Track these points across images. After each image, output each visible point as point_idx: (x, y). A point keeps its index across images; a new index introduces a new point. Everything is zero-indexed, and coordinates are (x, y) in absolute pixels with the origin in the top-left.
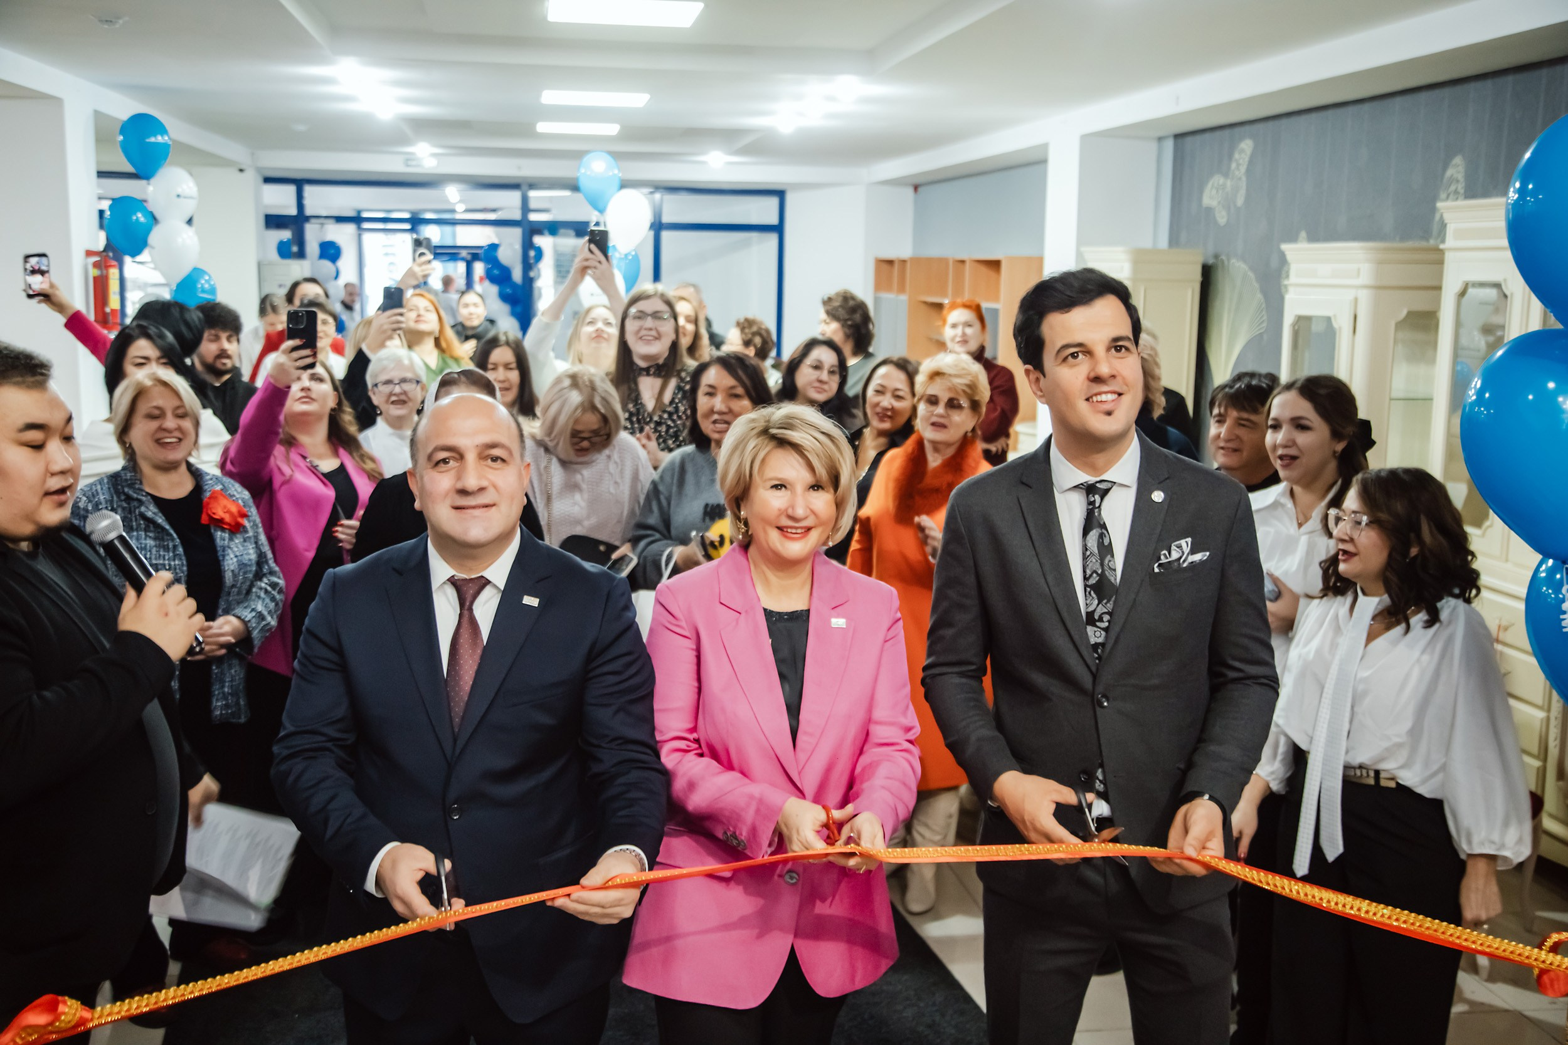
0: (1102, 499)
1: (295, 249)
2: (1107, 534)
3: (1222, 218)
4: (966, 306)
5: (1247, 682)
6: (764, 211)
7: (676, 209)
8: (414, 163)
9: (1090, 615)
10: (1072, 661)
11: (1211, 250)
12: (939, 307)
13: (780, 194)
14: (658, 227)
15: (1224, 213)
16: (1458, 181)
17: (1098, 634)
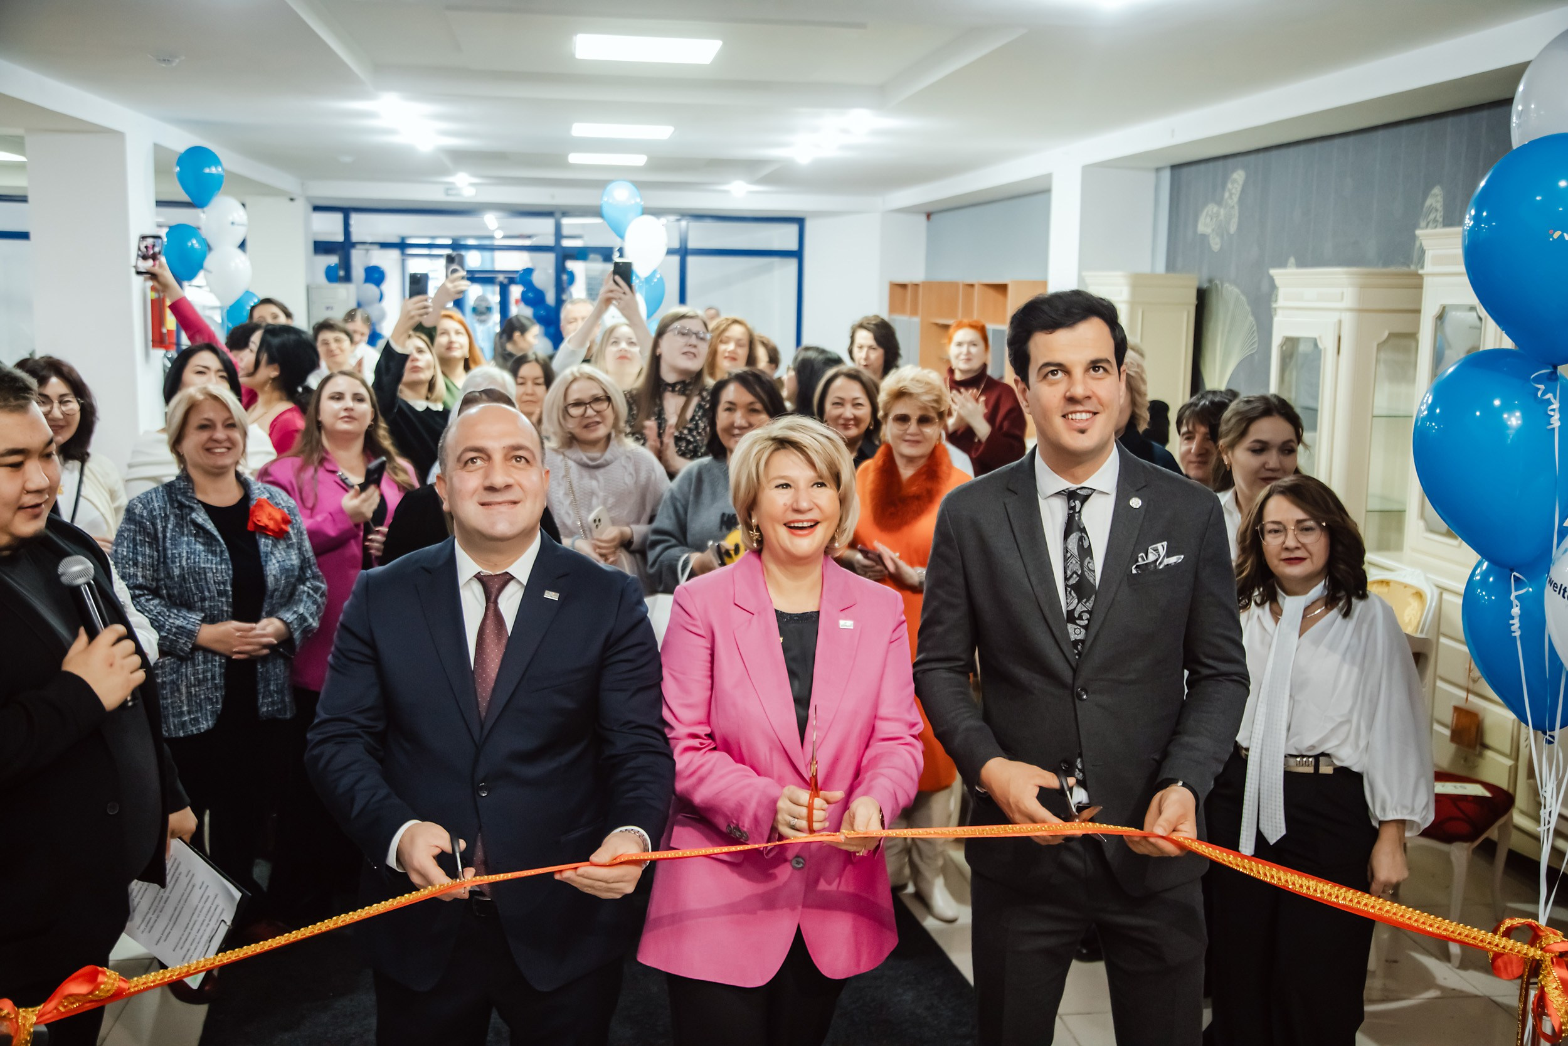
0: (1082, 505)
1: (342, 273)
2: (1086, 538)
3: (1215, 244)
4: (972, 326)
5: (1220, 678)
6: (784, 237)
7: (701, 236)
8: (454, 192)
9: (1070, 613)
10: (1053, 656)
11: (1205, 275)
12: (946, 327)
13: (800, 221)
14: (683, 252)
15: (1218, 240)
16: (1437, 210)
17: (1078, 631)
